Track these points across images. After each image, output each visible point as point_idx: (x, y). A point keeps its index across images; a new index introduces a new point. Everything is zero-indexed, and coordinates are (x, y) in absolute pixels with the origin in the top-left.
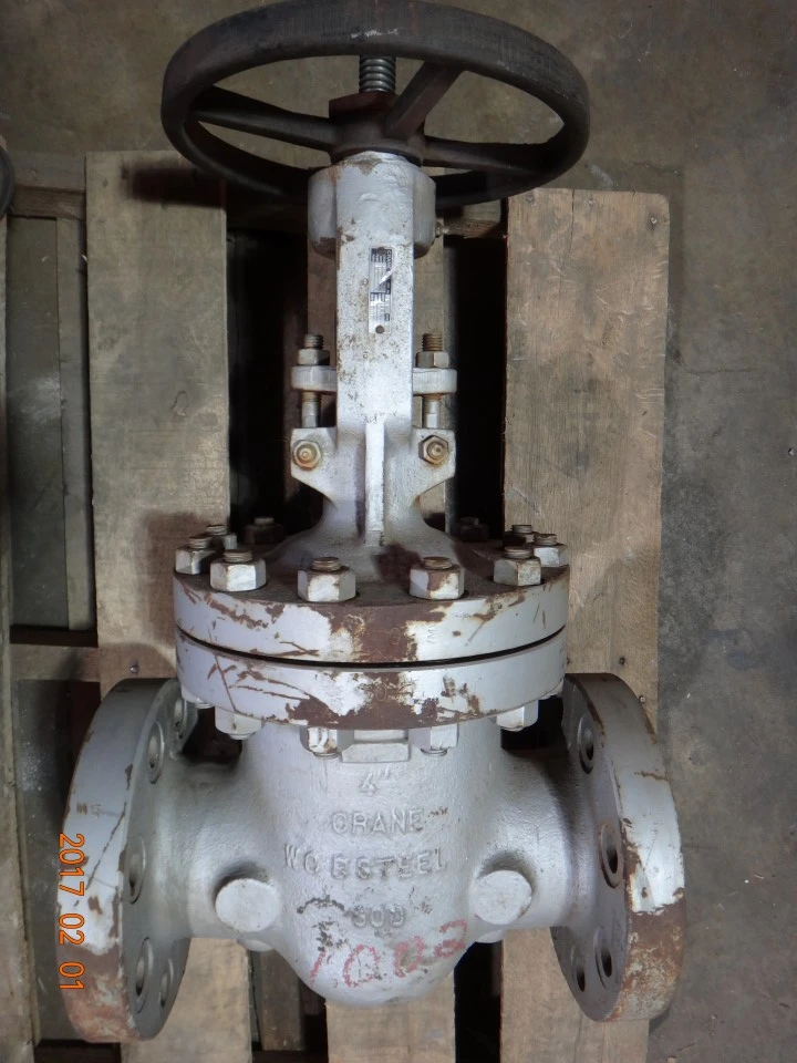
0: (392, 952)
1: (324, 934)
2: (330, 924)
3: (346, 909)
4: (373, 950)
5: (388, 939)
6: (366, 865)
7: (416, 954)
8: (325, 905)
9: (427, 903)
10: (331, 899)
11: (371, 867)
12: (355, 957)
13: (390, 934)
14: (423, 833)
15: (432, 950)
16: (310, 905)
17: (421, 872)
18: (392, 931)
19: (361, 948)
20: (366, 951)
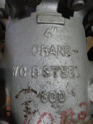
0: (59, 116)
1: (27, 108)
2: (30, 102)
3: (38, 93)
4: (50, 115)
5: (58, 109)
6: (47, 69)
7: (70, 117)
8: (28, 92)
9: (74, 91)
10: (31, 88)
11: (50, 71)
12: (42, 119)
13: (58, 106)
14: (70, 57)
15: (77, 116)
16: (21, 93)
17: (71, 76)
18: (59, 104)
19: (45, 114)
20: (47, 115)
